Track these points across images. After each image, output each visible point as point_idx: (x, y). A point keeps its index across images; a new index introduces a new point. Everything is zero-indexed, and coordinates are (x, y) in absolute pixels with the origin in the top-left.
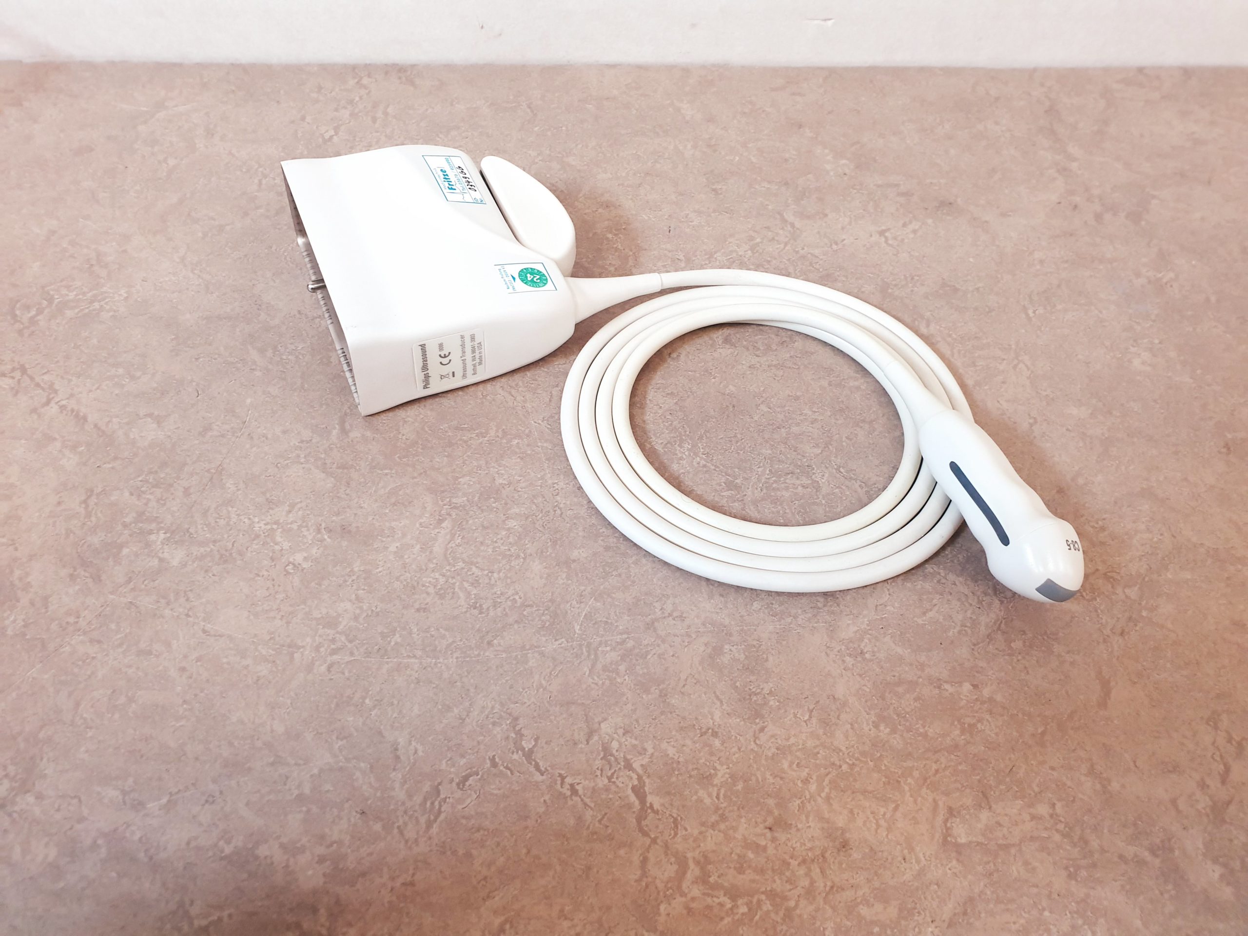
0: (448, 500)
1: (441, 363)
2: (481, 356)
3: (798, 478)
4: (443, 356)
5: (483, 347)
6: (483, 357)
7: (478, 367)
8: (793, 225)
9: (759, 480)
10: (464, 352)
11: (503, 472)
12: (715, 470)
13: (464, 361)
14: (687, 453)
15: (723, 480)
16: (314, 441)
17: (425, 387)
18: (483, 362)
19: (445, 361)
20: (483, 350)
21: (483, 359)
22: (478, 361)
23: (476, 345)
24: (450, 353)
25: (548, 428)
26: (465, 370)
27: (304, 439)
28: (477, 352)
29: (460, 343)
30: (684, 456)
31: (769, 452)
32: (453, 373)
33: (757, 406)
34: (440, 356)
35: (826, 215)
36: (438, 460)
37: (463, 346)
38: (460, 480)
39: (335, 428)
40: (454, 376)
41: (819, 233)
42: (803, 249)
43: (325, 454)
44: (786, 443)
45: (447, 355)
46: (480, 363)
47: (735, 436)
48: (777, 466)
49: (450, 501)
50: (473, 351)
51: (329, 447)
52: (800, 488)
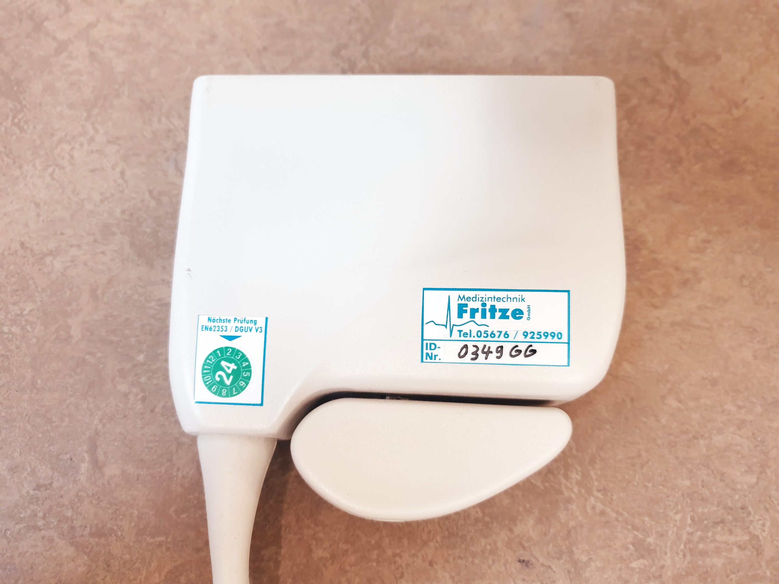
3: (731, 532)
8: (676, 75)
9: (679, 538)
12: (617, 520)
14: (576, 490)
15: (630, 539)
16: (56, 485)
27: (42, 482)
30: (573, 496)
31: (687, 483)
33: (664, 398)
35: (718, 58)
39: (83, 460)
41: (712, 88)
42: (694, 116)
43: (72, 508)
44: (708, 467)
47: (639, 456)
48: (700, 510)
51: (77, 495)
52: (735, 550)
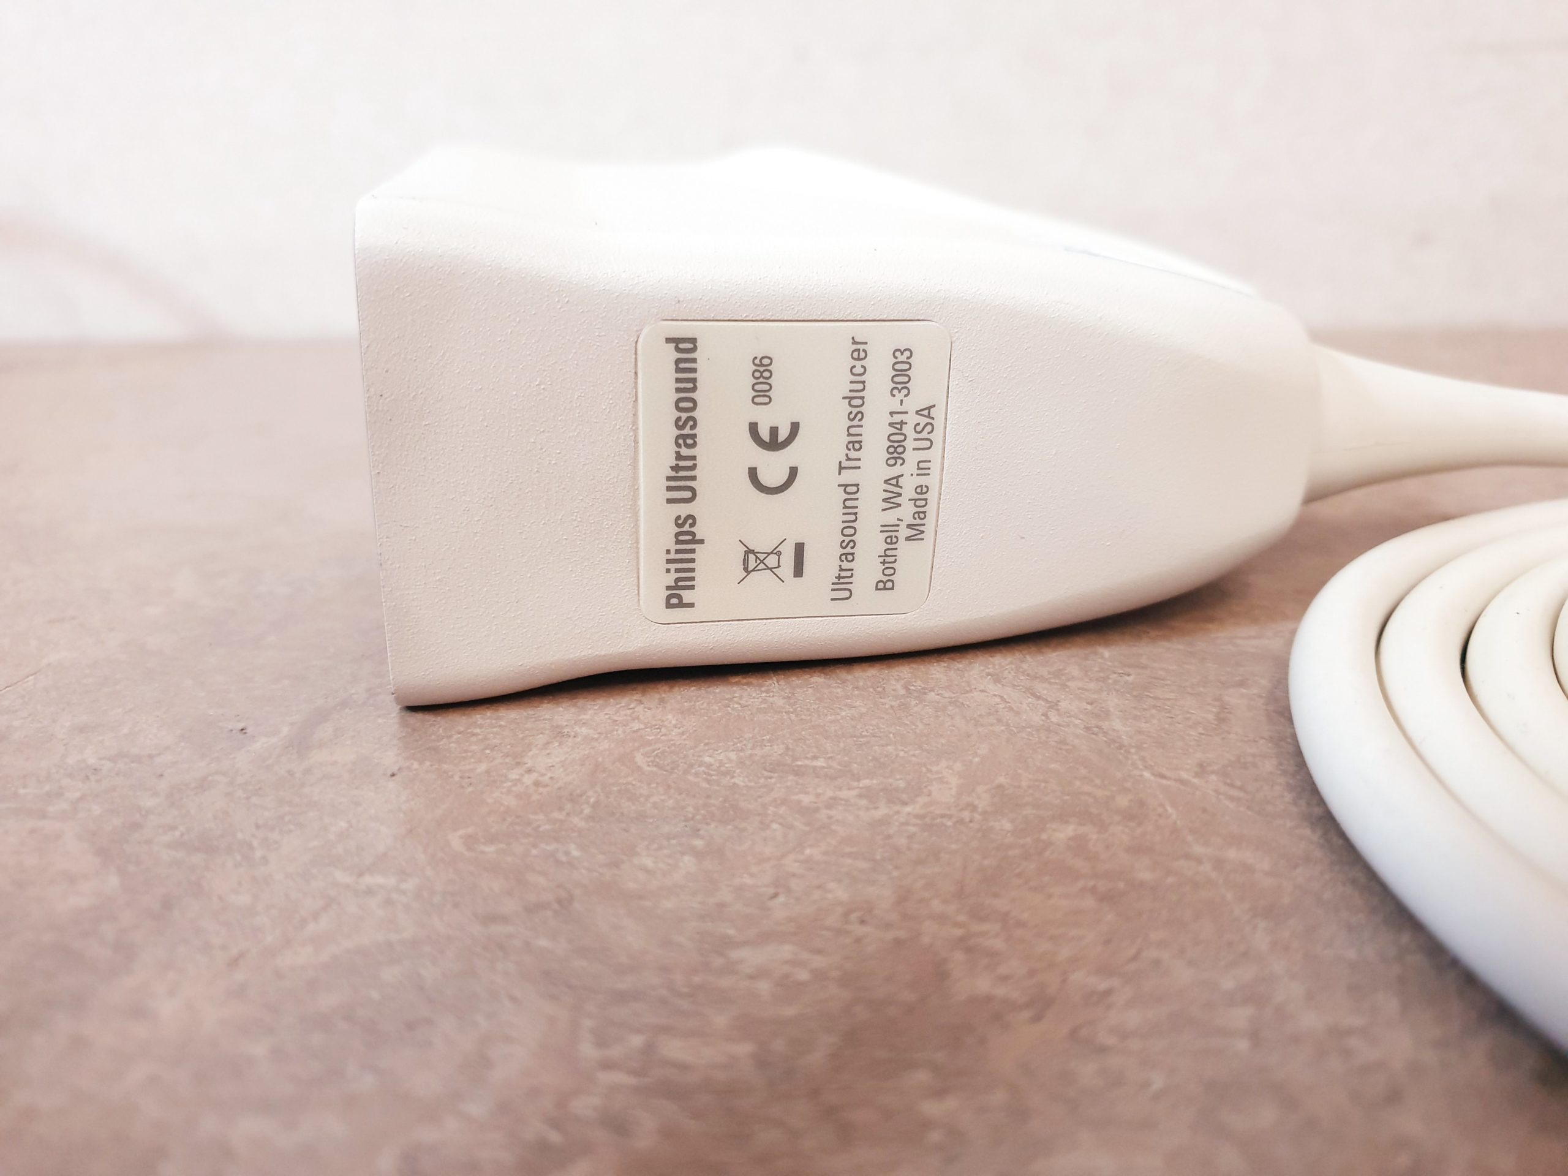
0: (637, 1041)
1: (753, 473)
2: (922, 490)
4: (765, 435)
5: (937, 436)
6: (932, 496)
7: (905, 550)
10: (855, 444)
11: (998, 944)
13: (851, 491)
17: (675, 599)
18: (929, 529)
19: (773, 468)
20: (934, 454)
21: (931, 509)
22: (906, 511)
23: (912, 419)
24: (795, 427)
25: (1232, 799)
26: (848, 552)
28: (912, 457)
29: (845, 389)
32: (800, 548)
34: (753, 428)
36: (649, 862)
37: (856, 400)
38: (735, 954)
40: (798, 571)
45: (783, 435)
46: (916, 532)
49: (649, 1049)
50: (896, 454)
